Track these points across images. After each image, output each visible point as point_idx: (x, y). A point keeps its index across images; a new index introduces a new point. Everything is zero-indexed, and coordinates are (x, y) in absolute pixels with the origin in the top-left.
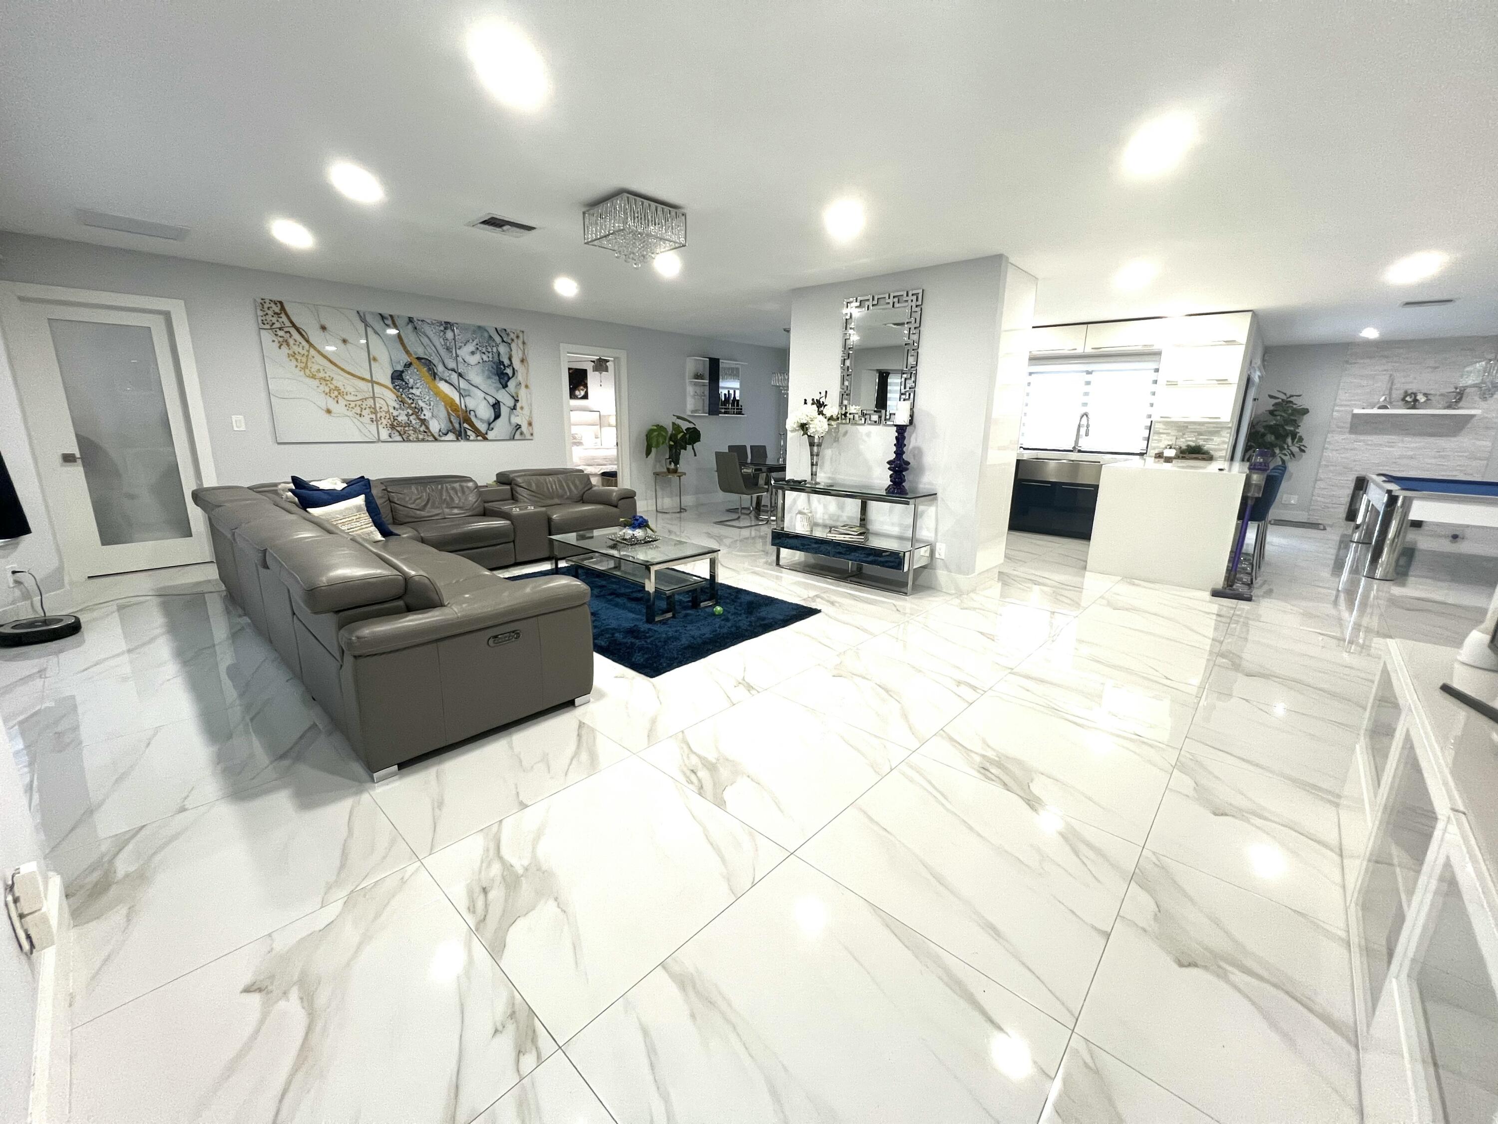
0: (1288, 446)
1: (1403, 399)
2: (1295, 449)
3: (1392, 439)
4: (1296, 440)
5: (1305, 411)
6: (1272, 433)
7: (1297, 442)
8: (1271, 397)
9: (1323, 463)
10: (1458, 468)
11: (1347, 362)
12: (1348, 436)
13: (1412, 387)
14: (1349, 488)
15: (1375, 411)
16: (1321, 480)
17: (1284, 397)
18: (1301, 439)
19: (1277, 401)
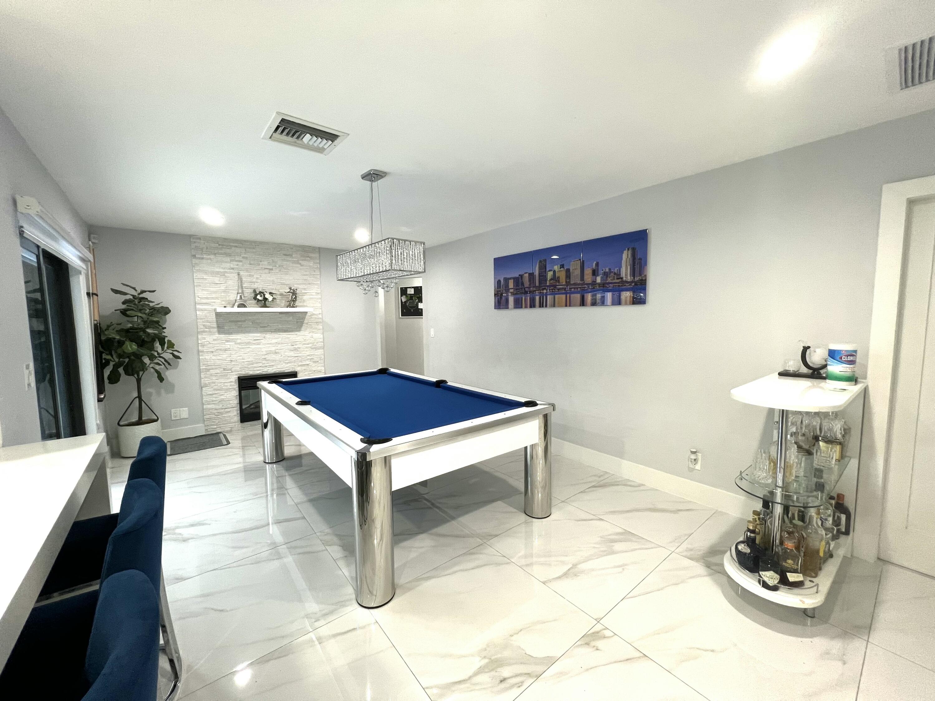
0: (158, 354)
1: (255, 298)
2: (167, 356)
3: (257, 337)
4: (166, 345)
5: (166, 311)
6: (132, 341)
7: (168, 348)
8: (116, 292)
9: (203, 367)
10: (308, 357)
11: (194, 256)
12: (217, 336)
13: (259, 287)
14: (234, 389)
15: (236, 309)
16: (206, 386)
17: (135, 294)
18: (171, 345)
19: (128, 297)
